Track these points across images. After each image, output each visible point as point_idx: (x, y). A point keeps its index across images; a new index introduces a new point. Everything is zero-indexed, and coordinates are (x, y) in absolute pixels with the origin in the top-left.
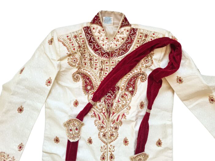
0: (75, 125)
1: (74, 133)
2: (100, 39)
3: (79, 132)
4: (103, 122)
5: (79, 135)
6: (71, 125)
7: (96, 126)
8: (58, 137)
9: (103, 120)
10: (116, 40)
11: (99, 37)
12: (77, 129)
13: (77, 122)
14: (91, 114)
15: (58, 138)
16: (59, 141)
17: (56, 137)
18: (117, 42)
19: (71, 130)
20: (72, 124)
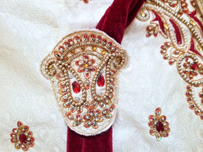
0: (93, 61)
1: (90, 99)
3: (111, 91)
4: (192, 48)
5: (113, 107)
6: (73, 63)
7: (171, 63)
8: (24, 124)
9: (192, 41)
12: (100, 81)
13: (99, 50)
14: (148, 23)
15: (27, 128)
16: (32, 139)
17: (19, 124)
19: (76, 87)
20: (77, 63)
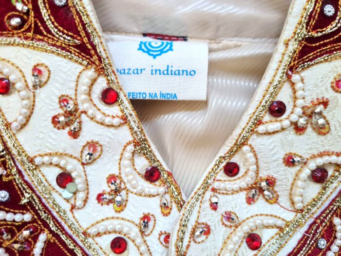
2: (79, 182)
10: (241, 181)
11: (73, 167)
18: (250, 200)
